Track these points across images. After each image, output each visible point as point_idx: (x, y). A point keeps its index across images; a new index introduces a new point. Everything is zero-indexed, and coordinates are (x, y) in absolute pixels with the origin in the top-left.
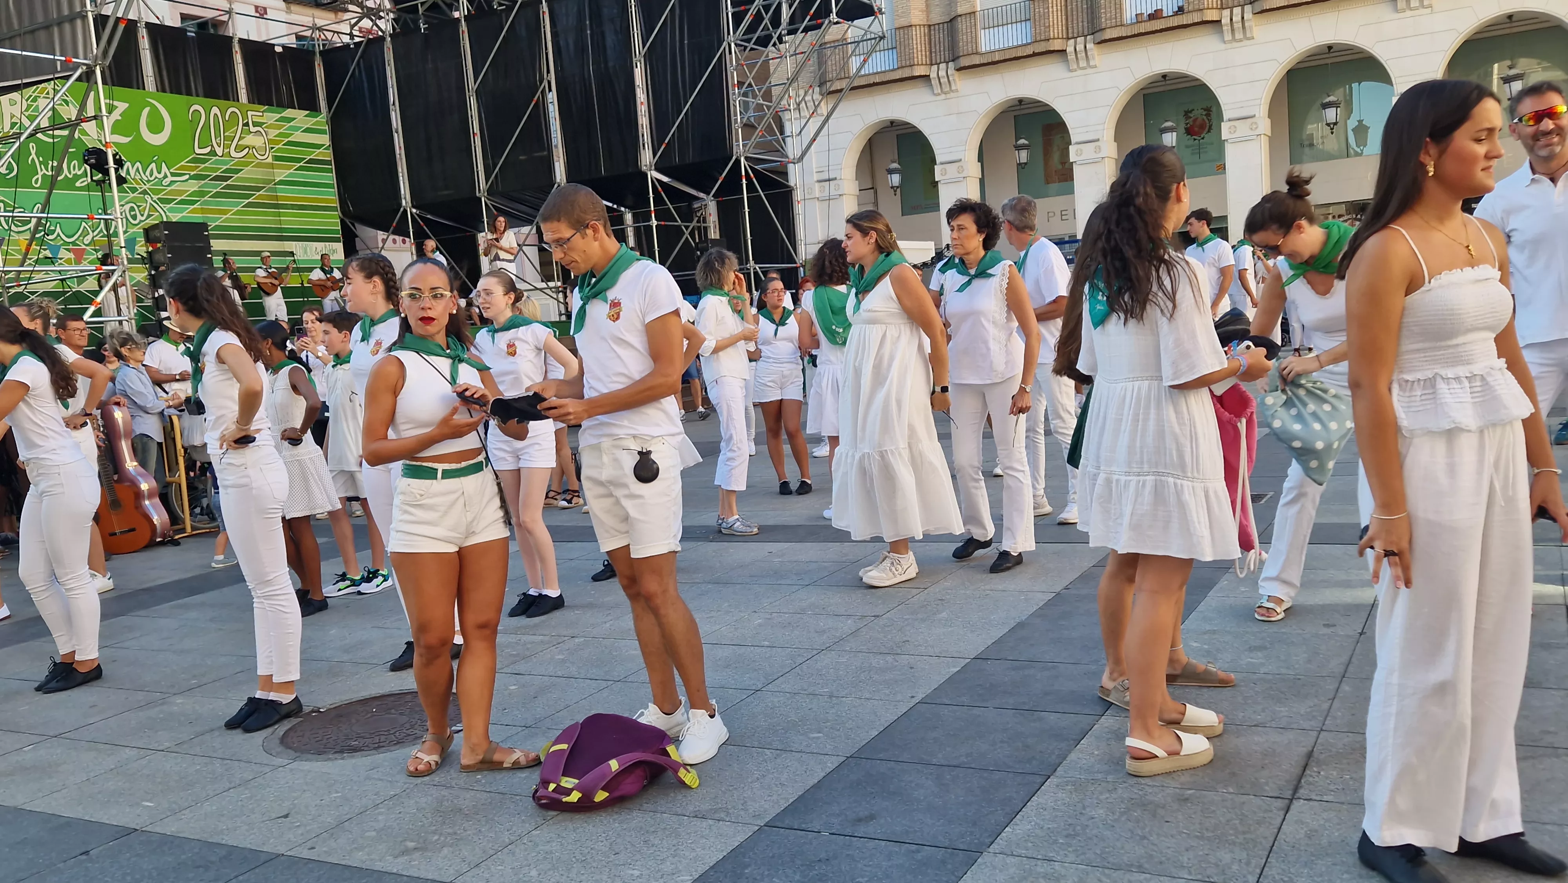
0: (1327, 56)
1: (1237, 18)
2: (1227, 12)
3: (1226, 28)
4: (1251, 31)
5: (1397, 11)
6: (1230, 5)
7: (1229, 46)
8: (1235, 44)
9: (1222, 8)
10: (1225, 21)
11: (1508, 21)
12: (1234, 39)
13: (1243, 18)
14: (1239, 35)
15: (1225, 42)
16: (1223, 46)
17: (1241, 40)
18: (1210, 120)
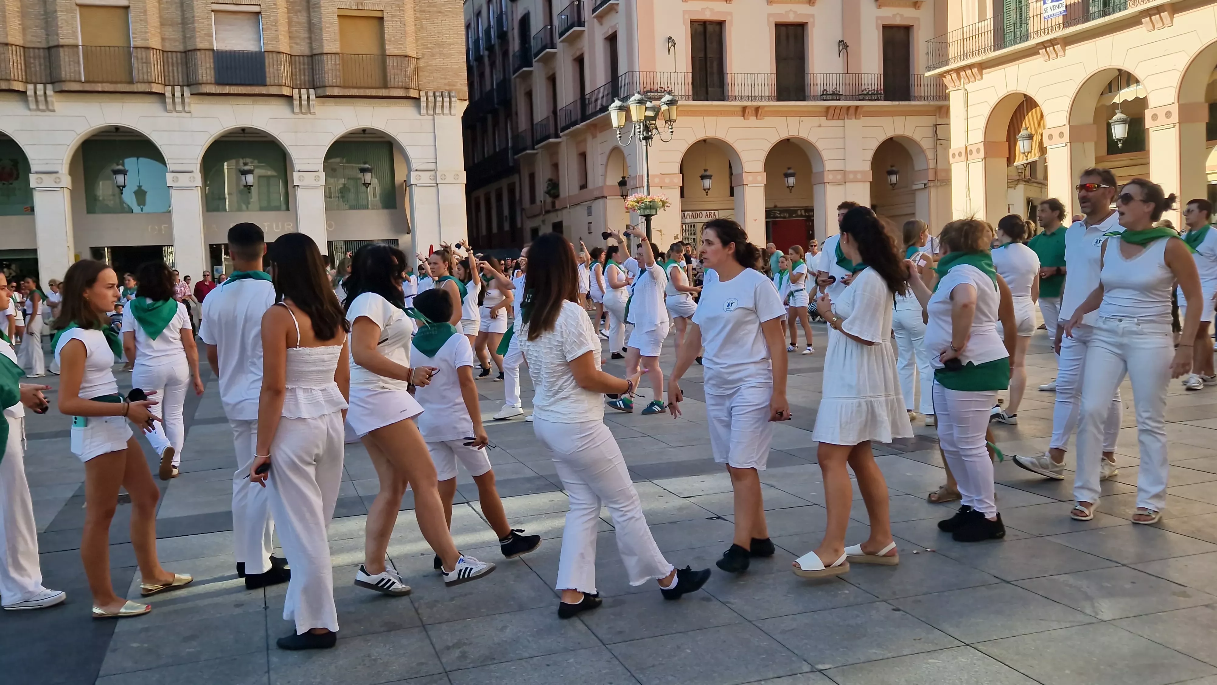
0: (114, 134)
1: (40, 92)
2: (30, 87)
3: (31, 99)
4: (53, 105)
5: (166, 110)
6: (34, 81)
7: (34, 113)
8: (39, 113)
9: (27, 82)
10: (30, 93)
11: (241, 132)
12: (38, 109)
13: (45, 93)
14: (42, 106)
15: (30, 109)
16: (28, 113)
17: (43, 111)
18: (17, 170)
